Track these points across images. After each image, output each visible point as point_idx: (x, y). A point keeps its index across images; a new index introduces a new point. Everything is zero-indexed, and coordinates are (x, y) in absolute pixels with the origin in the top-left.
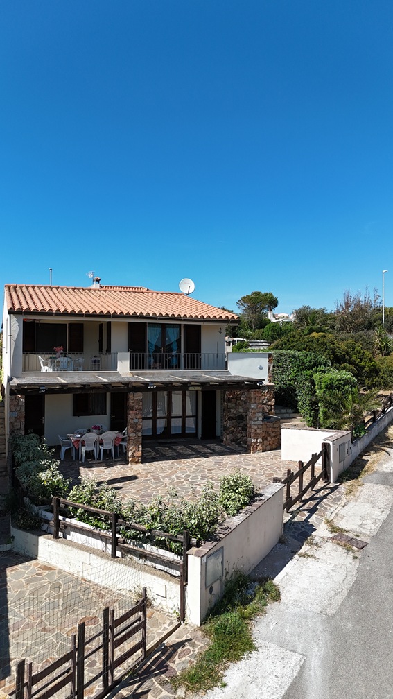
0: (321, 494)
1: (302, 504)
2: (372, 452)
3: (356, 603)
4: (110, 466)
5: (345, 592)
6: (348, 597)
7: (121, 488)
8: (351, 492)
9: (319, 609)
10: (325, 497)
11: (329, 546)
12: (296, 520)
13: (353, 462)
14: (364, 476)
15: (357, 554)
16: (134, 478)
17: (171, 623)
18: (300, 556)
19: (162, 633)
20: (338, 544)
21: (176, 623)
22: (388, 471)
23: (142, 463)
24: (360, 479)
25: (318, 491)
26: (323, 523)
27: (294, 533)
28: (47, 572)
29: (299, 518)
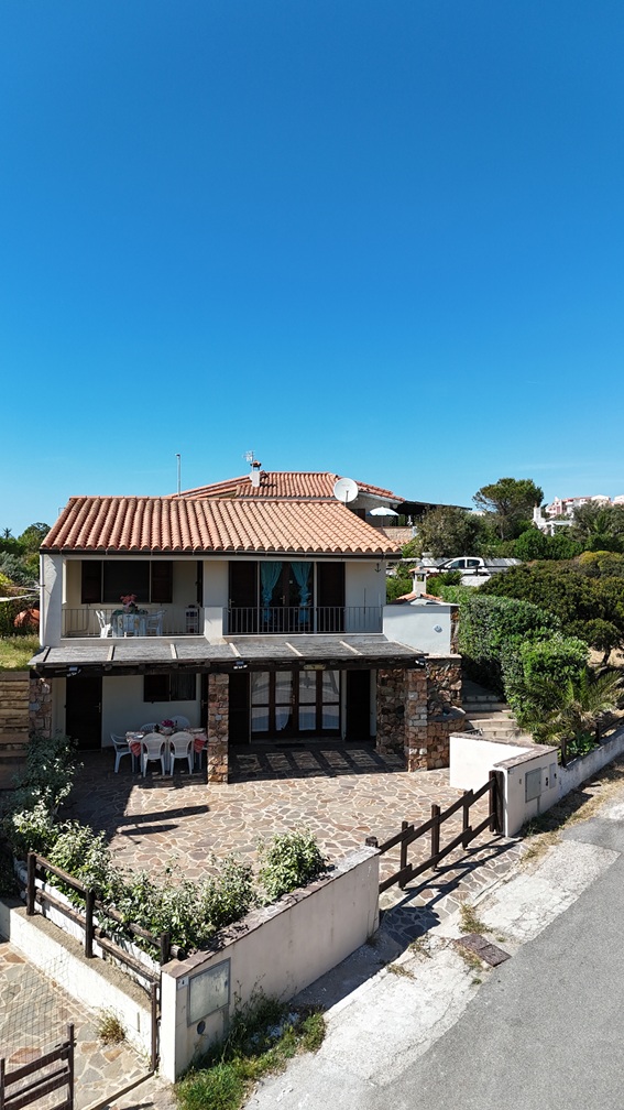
0: (476, 858)
1: (434, 874)
2: (607, 780)
3: (435, 1066)
4: (178, 786)
5: (428, 1045)
6: (428, 1054)
7: (175, 827)
8: (532, 854)
9: (371, 1071)
10: (482, 863)
11: (445, 956)
12: (411, 904)
13: (564, 797)
14: (570, 826)
15: (484, 977)
16: (205, 809)
17: (137, 1073)
18: (390, 971)
19: (115, 1088)
20: (462, 954)
21: (145, 1072)
22: (618, 818)
23: (229, 782)
24: (560, 832)
25: (473, 852)
26: (457, 911)
27: (398, 927)
28: (11, 965)
29: (419, 900)
